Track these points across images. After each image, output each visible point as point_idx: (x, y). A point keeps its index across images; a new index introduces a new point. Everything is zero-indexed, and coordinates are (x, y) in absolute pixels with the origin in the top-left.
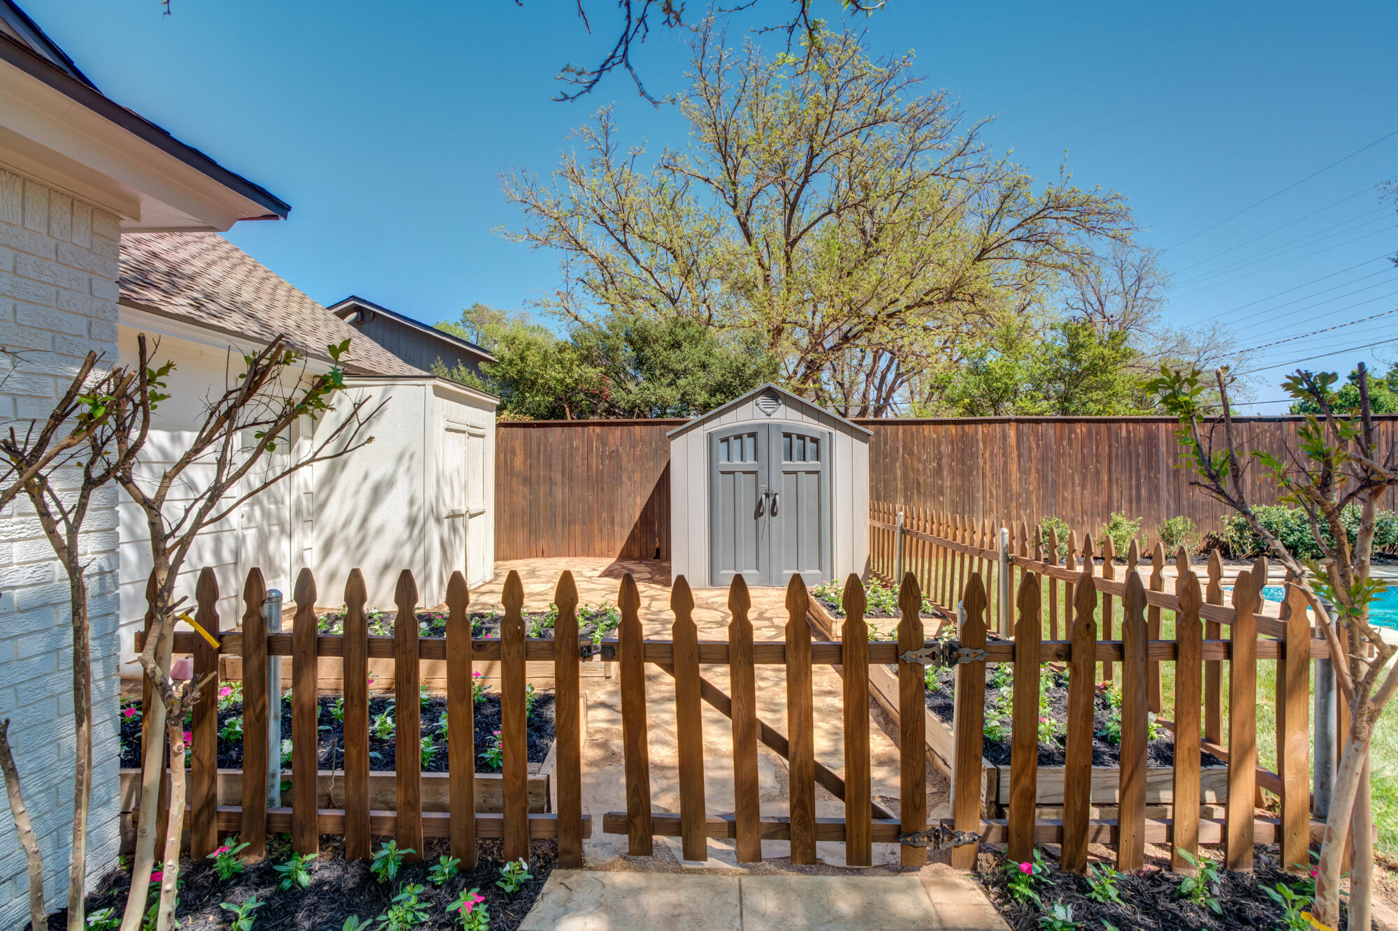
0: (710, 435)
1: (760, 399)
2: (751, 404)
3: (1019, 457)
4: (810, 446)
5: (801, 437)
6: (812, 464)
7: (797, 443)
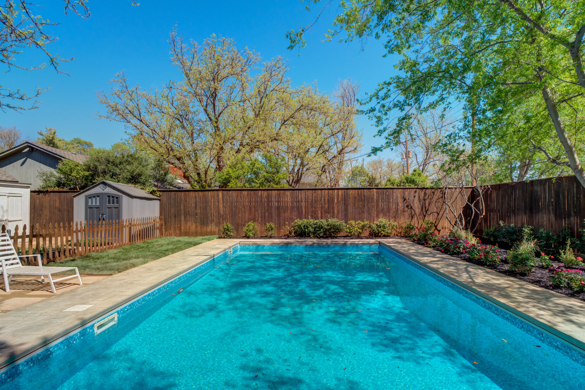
0: (86, 196)
1: (101, 185)
2: (98, 187)
3: (223, 202)
4: (115, 199)
5: (113, 197)
6: (116, 205)
7: (111, 199)
